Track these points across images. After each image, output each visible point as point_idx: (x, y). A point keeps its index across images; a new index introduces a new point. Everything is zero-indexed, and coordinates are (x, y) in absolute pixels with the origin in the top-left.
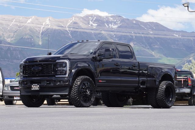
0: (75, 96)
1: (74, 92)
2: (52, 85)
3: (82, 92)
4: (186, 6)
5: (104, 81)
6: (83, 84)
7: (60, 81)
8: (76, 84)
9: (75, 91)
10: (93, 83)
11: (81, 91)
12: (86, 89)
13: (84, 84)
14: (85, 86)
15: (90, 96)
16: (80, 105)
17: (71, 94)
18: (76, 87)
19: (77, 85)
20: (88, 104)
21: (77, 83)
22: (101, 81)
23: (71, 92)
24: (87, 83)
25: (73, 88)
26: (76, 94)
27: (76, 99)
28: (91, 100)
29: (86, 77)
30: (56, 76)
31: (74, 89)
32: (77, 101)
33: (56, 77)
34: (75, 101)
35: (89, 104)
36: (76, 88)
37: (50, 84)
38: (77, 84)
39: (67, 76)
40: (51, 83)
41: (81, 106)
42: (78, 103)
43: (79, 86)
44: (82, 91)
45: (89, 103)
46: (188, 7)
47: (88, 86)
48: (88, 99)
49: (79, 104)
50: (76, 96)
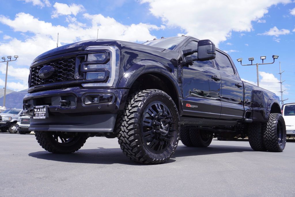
0: (130, 136)
1: (127, 125)
2: (73, 106)
3: (148, 127)
4: (239, 61)
5: (194, 106)
6: (151, 108)
7: (92, 98)
8: (134, 107)
9: (130, 124)
10: (175, 106)
11: (146, 124)
12: (159, 120)
13: (154, 107)
14: (157, 112)
15: (167, 136)
16: (142, 160)
17: (121, 132)
18: (132, 113)
19: (135, 109)
20: (162, 156)
21: (136, 104)
22: (190, 106)
23: (122, 127)
24: (161, 106)
25: (126, 117)
26: (132, 132)
27: (134, 144)
28: (170, 145)
29: (160, 91)
30: (85, 85)
31: (127, 120)
32: (135, 150)
33: (84, 88)
34: (132, 150)
35: (164, 155)
36: (133, 115)
37: (69, 104)
38: (137, 106)
39: (110, 84)
40: (72, 103)
41: (146, 162)
42: (138, 155)
43: (141, 112)
44: (149, 125)
45: (165, 153)
46: (241, 61)
47: (163, 112)
48: (162, 143)
49: (140, 158)
50: (132, 138)
